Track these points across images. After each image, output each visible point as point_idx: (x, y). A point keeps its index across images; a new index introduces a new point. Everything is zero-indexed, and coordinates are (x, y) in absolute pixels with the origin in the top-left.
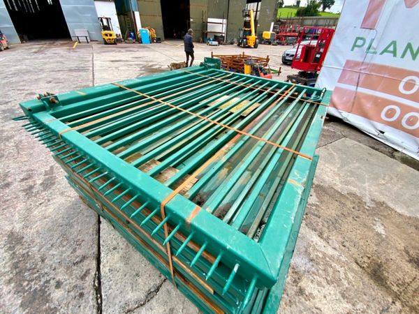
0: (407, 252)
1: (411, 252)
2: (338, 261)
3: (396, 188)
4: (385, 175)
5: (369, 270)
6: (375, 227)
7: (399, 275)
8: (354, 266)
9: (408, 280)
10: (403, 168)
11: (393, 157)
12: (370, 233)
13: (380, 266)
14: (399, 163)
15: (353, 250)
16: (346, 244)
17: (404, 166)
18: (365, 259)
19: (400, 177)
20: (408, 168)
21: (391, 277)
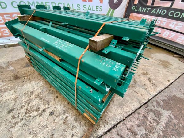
0: (22, 67)
1: (23, 66)
2: (4, 86)
3: (10, 55)
4: (5, 54)
5: (14, 79)
6: (9, 69)
7: (23, 72)
8: (9, 82)
9: (25, 72)
10: (10, 49)
11: (5, 47)
12: (9, 72)
13: (16, 76)
14: (8, 48)
15: (6, 80)
16: (3, 80)
17: (10, 48)
18: (11, 78)
19: (10, 52)
20: (12, 47)
21: (21, 74)
